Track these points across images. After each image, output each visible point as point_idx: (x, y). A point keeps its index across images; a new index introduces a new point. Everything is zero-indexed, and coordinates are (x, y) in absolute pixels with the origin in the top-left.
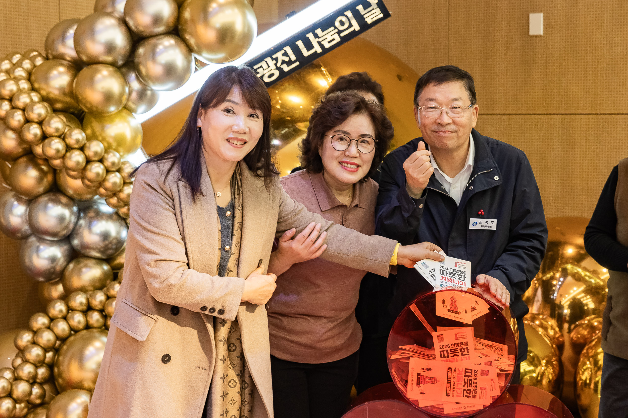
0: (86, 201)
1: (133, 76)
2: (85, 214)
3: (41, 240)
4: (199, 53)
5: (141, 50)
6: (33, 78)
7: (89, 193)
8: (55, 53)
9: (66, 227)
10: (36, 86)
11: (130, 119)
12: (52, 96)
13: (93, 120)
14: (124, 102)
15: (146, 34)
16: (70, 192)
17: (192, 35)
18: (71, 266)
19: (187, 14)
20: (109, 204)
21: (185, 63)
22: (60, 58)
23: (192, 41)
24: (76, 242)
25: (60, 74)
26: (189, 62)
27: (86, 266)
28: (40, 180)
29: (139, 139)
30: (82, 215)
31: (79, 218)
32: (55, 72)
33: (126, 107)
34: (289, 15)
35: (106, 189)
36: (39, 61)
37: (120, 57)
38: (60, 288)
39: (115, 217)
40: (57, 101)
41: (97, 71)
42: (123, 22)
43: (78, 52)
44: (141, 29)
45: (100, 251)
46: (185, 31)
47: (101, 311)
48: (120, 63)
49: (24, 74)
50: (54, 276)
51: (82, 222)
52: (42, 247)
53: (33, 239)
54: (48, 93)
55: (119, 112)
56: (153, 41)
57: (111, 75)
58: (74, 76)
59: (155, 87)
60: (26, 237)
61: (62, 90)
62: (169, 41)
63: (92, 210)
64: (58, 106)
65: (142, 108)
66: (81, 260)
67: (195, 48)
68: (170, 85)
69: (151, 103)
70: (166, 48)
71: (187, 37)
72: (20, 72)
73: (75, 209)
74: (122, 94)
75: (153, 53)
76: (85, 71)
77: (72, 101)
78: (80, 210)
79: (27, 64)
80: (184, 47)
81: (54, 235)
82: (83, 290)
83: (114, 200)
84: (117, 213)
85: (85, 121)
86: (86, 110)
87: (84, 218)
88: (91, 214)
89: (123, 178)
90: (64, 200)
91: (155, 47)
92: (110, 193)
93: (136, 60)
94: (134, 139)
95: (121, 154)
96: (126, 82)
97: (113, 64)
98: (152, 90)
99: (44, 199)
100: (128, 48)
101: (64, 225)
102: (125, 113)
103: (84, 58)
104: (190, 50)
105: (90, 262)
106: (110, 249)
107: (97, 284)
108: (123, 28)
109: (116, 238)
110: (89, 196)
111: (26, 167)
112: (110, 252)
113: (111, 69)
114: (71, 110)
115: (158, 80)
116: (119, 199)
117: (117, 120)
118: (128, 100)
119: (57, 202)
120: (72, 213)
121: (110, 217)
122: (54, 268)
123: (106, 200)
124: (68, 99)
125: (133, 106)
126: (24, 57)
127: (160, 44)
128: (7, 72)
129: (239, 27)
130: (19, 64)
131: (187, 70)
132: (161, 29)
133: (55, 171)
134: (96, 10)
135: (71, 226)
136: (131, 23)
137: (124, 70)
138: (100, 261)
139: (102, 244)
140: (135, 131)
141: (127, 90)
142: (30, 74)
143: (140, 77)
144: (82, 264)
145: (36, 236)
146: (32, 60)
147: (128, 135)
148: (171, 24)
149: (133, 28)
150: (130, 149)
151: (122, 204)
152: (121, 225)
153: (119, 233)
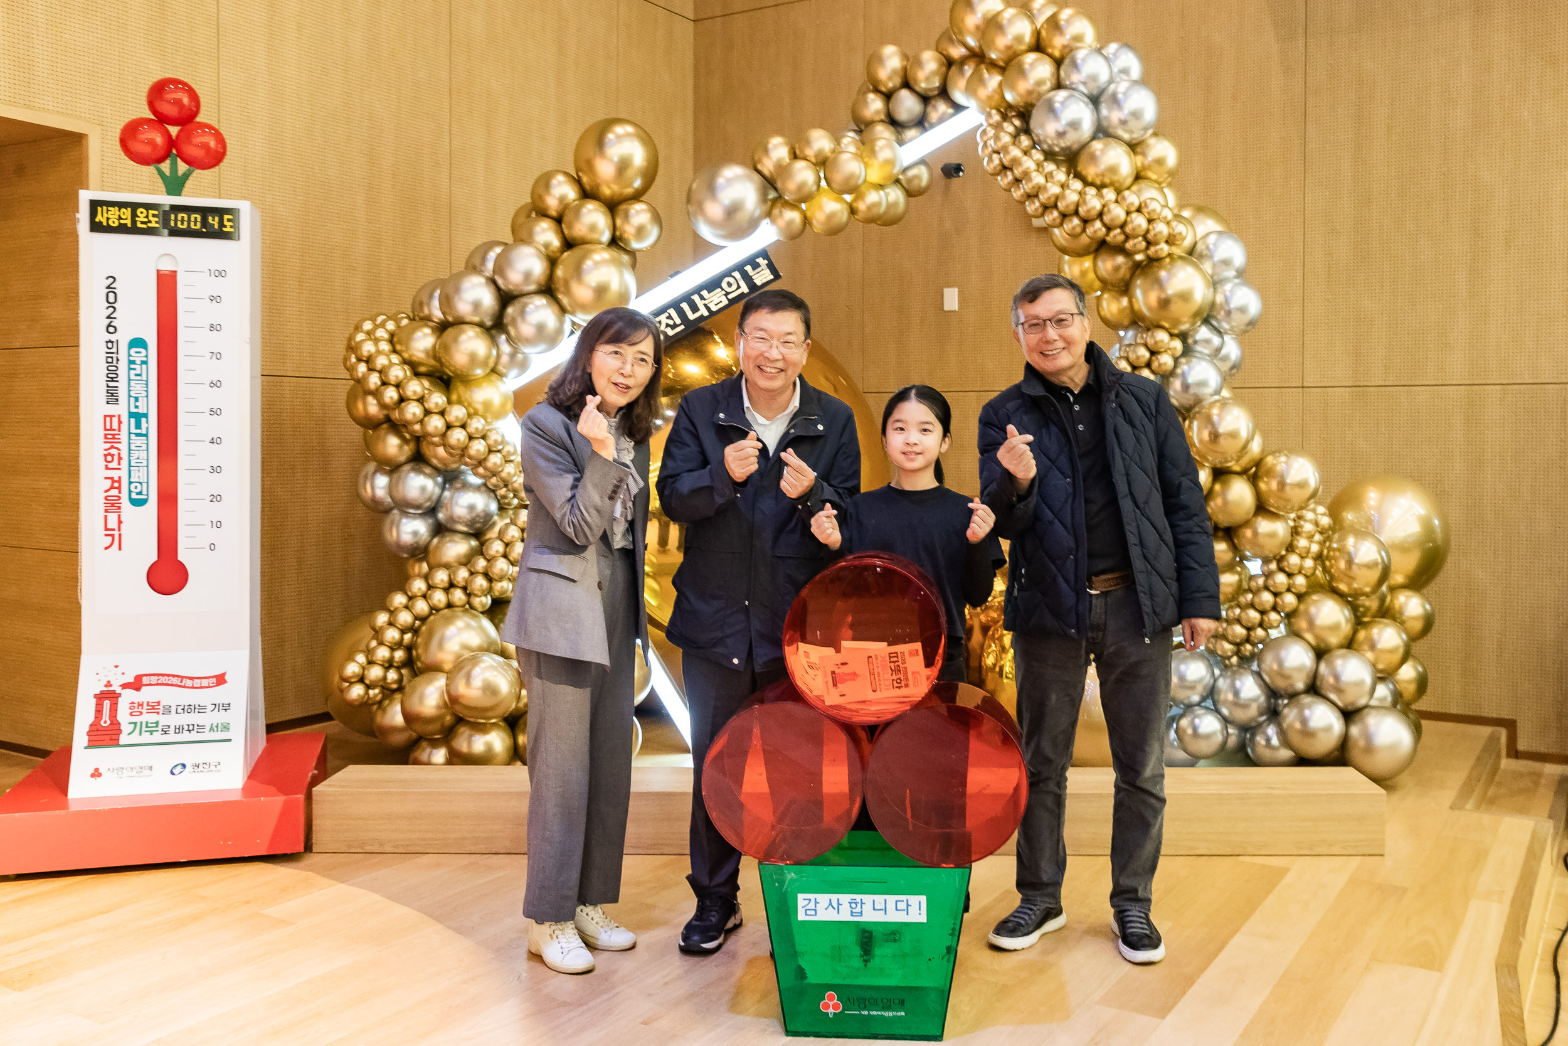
0: (453, 471)
1: (503, 337)
2: (451, 485)
3: (405, 514)
4: (573, 313)
5: (510, 310)
6: (395, 339)
7: (455, 462)
8: (421, 315)
9: (429, 499)
10: (398, 347)
11: (499, 383)
12: (414, 359)
13: (459, 384)
14: (491, 364)
15: (516, 293)
16: (435, 461)
17: (563, 293)
18: (436, 540)
19: (560, 272)
20: (476, 474)
21: (558, 324)
22: (428, 319)
23: (565, 301)
24: (441, 516)
25: (425, 335)
26: (562, 323)
27: (451, 541)
28: (401, 447)
29: (510, 405)
30: (447, 486)
31: (443, 489)
32: (419, 334)
33: (494, 371)
34: (672, 276)
35: (470, 457)
36: (405, 322)
37: (488, 318)
38: (425, 567)
39: (483, 489)
40: (421, 364)
41: (462, 332)
42: (493, 281)
43: (443, 313)
44: (511, 287)
45: (467, 525)
46: (557, 290)
47: (464, 589)
48: (489, 323)
49: (386, 336)
50: (417, 552)
51: (447, 494)
52: (404, 521)
53: (395, 511)
54: (410, 356)
55: (488, 375)
56: (524, 300)
57: (477, 336)
58: (439, 337)
59: (527, 350)
60: (387, 511)
61: (426, 352)
62: (540, 301)
63: (459, 481)
64: (422, 369)
65: (513, 373)
66: (446, 534)
67: (569, 308)
68: (542, 347)
69: (524, 366)
70: (537, 307)
71: (560, 296)
72: (381, 333)
73: (440, 479)
74: (488, 357)
75: (523, 313)
76: (450, 332)
77: (437, 364)
78: (445, 482)
79: (391, 326)
80: (556, 308)
81: (418, 507)
82: (447, 566)
83: (481, 470)
84: (485, 485)
85: (451, 387)
86: (451, 374)
87: (449, 490)
88: (458, 485)
89: (489, 447)
90: (428, 470)
91: (525, 305)
92: (474, 462)
93: (505, 321)
94: (503, 405)
95: (489, 420)
96: (494, 341)
97: (480, 325)
98: (523, 353)
99: (407, 468)
100: (497, 307)
101: (427, 496)
102: (494, 377)
103: (450, 319)
104: (563, 310)
105: (457, 537)
106: (478, 522)
107: (464, 560)
108: (492, 287)
109: (484, 511)
110: (454, 466)
111: (387, 434)
112: (478, 525)
113: (478, 329)
114: (437, 374)
115: (529, 341)
116: (486, 469)
117: (484, 384)
118: (496, 364)
119: (419, 471)
120: (436, 483)
121: (478, 488)
122: (417, 543)
123: (472, 469)
124: (433, 362)
125: (504, 370)
126: (389, 318)
127: (532, 303)
128: (368, 333)
129: (615, 286)
130: (382, 325)
131: (559, 331)
132: (532, 287)
133: (418, 439)
134: (466, 268)
135: (435, 497)
136: (500, 282)
137: (494, 332)
138: (467, 535)
139: (469, 517)
140: (505, 397)
141: (494, 352)
142: (392, 335)
143: (510, 340)
144: (448, 539)
145: (399, 509)
146: (397, 321)
147: (497, 401)
148: (543, 283)
149: (503, 287)
150: (500, 415)
151: (488, 474)
152: (489, 497)
153: (487, 505)
